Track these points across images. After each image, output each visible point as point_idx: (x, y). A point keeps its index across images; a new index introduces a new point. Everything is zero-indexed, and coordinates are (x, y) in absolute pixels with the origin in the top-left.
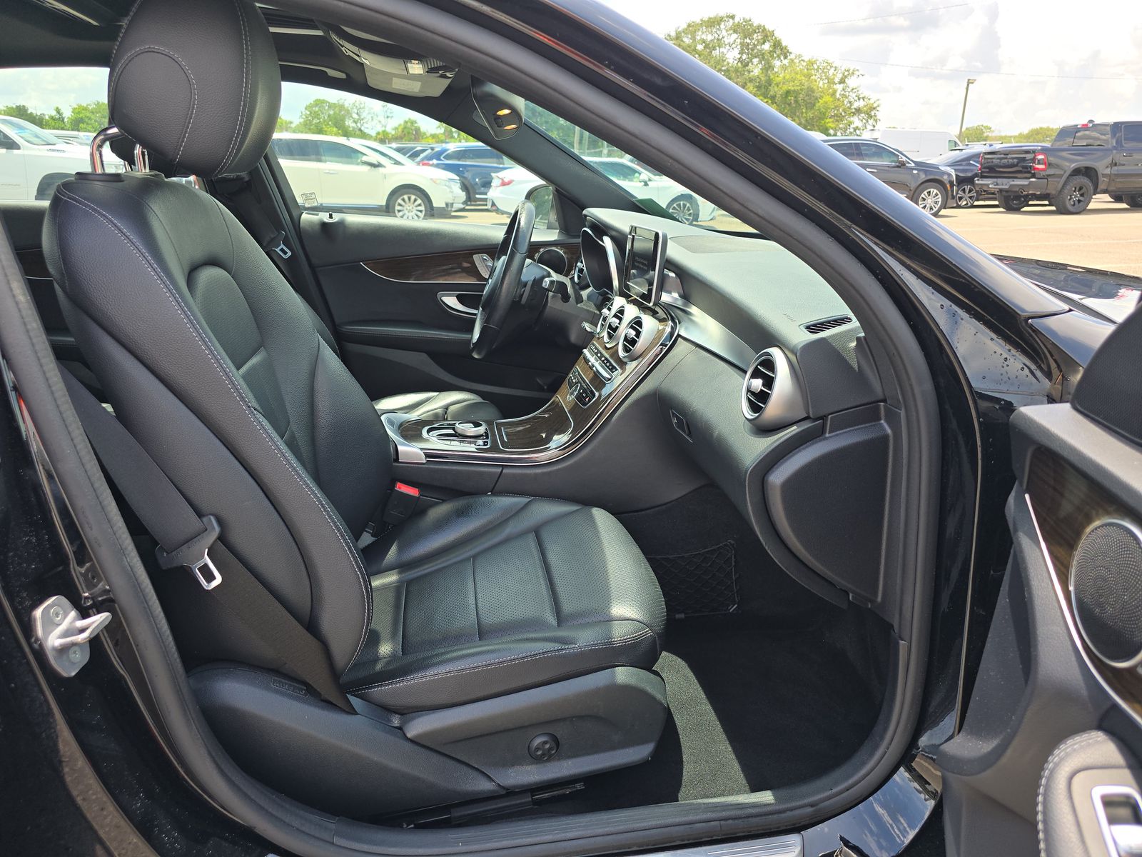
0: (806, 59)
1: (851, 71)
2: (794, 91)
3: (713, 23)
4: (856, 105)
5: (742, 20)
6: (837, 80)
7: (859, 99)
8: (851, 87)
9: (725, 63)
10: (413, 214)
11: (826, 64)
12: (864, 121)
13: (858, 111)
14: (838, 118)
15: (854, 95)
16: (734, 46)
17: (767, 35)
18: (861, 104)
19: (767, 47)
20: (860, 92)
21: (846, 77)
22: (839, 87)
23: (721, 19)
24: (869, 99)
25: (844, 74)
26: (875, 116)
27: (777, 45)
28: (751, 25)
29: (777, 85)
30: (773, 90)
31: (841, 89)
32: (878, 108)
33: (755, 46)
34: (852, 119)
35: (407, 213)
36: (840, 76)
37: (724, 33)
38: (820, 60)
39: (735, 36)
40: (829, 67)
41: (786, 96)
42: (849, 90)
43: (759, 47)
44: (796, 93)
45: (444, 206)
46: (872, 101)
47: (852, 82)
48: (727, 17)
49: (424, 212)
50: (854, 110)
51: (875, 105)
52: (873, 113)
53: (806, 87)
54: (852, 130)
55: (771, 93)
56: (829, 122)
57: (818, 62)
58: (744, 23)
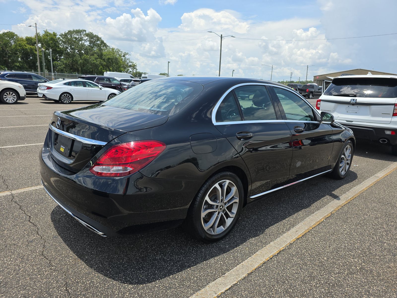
0: (111, 48)
1: (126, 53)
2: (111, 58)
3: (78, 32)
4: (129, 64)
5: (89, 33)
6: (122, 56)
7: (130, 62)
8: (127, 58)
9: (85, 46)
10: (11, 99)
11: (117, 50)
12: (133, 69)
13: (130, 66)
14: (125, 68)
15: (128, 61)
16: (87, 41)
17: (98, 39)
18: (131, 64)
19: (99, 42)
20: (130, 60)
21: (125, 55)
22: (123, 58)
23: (81, 31)
24: (133, 63)
25: (124, 54)
26: (136, 68)
27: (102, 42)
28: (93, 35)
29: (105, 56)
30: (104, 57)
31: (124, 58)
32: (136, 66)
33: (95, 42)
34: (129, 68)
35: (9, 99)
36: (123, 54)
37: (82, 36)
38: (116, 49)
39: (87, 37)
40: (119, 51)
41: (109, 60)
42: (127, 59)
43: (96, 42)
44: (112, 59)
45: (24, 96)
46: (134, 64)
47: (127, 56)
48: (83, 30)
49: (16, 98)
50: (129, 66)
51: (135, 65)
52: (135, 67)
53: (115, 57)
54: (129, 72)
55: (103, 58)
56: (122, 69)
57: (115, 49)
58: (90, 34)
